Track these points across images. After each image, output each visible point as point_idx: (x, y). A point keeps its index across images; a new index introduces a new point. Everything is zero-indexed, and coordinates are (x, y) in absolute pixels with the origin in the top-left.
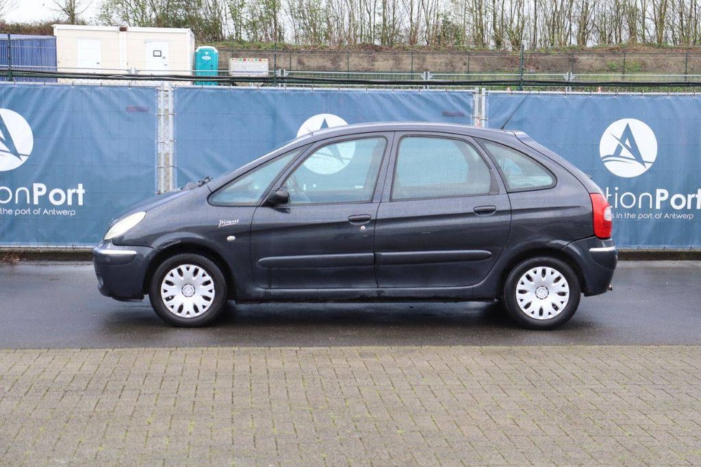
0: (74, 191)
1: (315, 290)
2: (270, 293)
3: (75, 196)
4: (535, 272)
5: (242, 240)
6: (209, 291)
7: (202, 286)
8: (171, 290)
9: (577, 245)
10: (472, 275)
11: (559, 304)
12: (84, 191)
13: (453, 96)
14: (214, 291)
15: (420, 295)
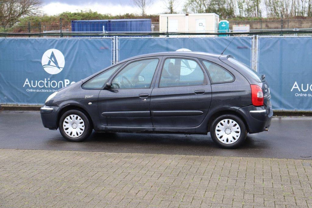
1: (126, 127)
2: (107, 128)
4: (224, 122)
5: (95, 104)
6: (82, 126)
7: (79, 124)
8: (67, 126)
9: (244, 109)
10: (195, 122)
11: (236, 137)
14: (84, 126)
15: (172, 131)
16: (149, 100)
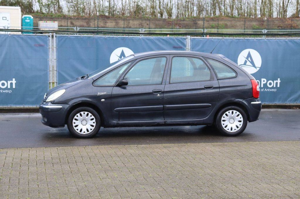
0: (11, 82)
1: (138, 122)
2: (119, 123)
3: (11, 84)
4: (229, 113)
5: (108, 101)
6: (93, 122)
7: (90, 121)
8: (77, 123)
9: (246, 101)
10: (204, 114)
11: (239, 126)
12: (15, 82)
13: (177, 39)
14: (95, 123)
15: (182, 123)
16: (162, 95)
